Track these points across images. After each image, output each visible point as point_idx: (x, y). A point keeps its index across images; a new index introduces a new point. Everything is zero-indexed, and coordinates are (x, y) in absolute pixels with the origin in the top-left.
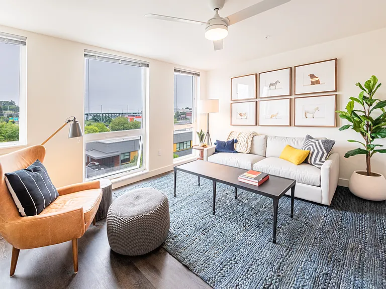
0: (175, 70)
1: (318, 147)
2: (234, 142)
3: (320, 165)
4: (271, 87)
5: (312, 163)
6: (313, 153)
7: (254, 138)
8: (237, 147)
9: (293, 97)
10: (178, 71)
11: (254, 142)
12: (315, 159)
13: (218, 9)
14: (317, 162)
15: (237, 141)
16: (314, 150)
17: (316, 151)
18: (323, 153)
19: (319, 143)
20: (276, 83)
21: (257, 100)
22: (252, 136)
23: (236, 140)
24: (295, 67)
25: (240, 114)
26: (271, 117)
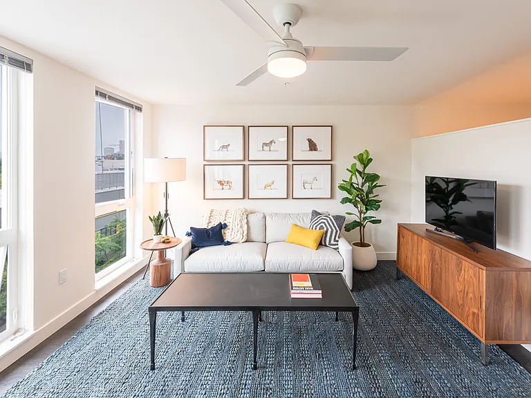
0: (97, 93)
1: (331, 224)
2: (222, 227)
3: (335, 245)
4: (265, 147)
5: (327, 244)
6: (327, 232)
7: (249, 218)
8: (228, 235)
9: (290, 163)
10: (103, 95)
11: (250, 224)
12: (330, 239)
13: (290, 24)
14: (332, 242)
15: (226, 226)
16: (328, 229)
17: (330, 230)
18: (337, 232)
19: (331, 220)
20: (271, 142)
21: (246, 163)
22: (245, 216)
23: (225, 224)
24: (293, 126)
25: (221, 183)
26: (265, 188)
